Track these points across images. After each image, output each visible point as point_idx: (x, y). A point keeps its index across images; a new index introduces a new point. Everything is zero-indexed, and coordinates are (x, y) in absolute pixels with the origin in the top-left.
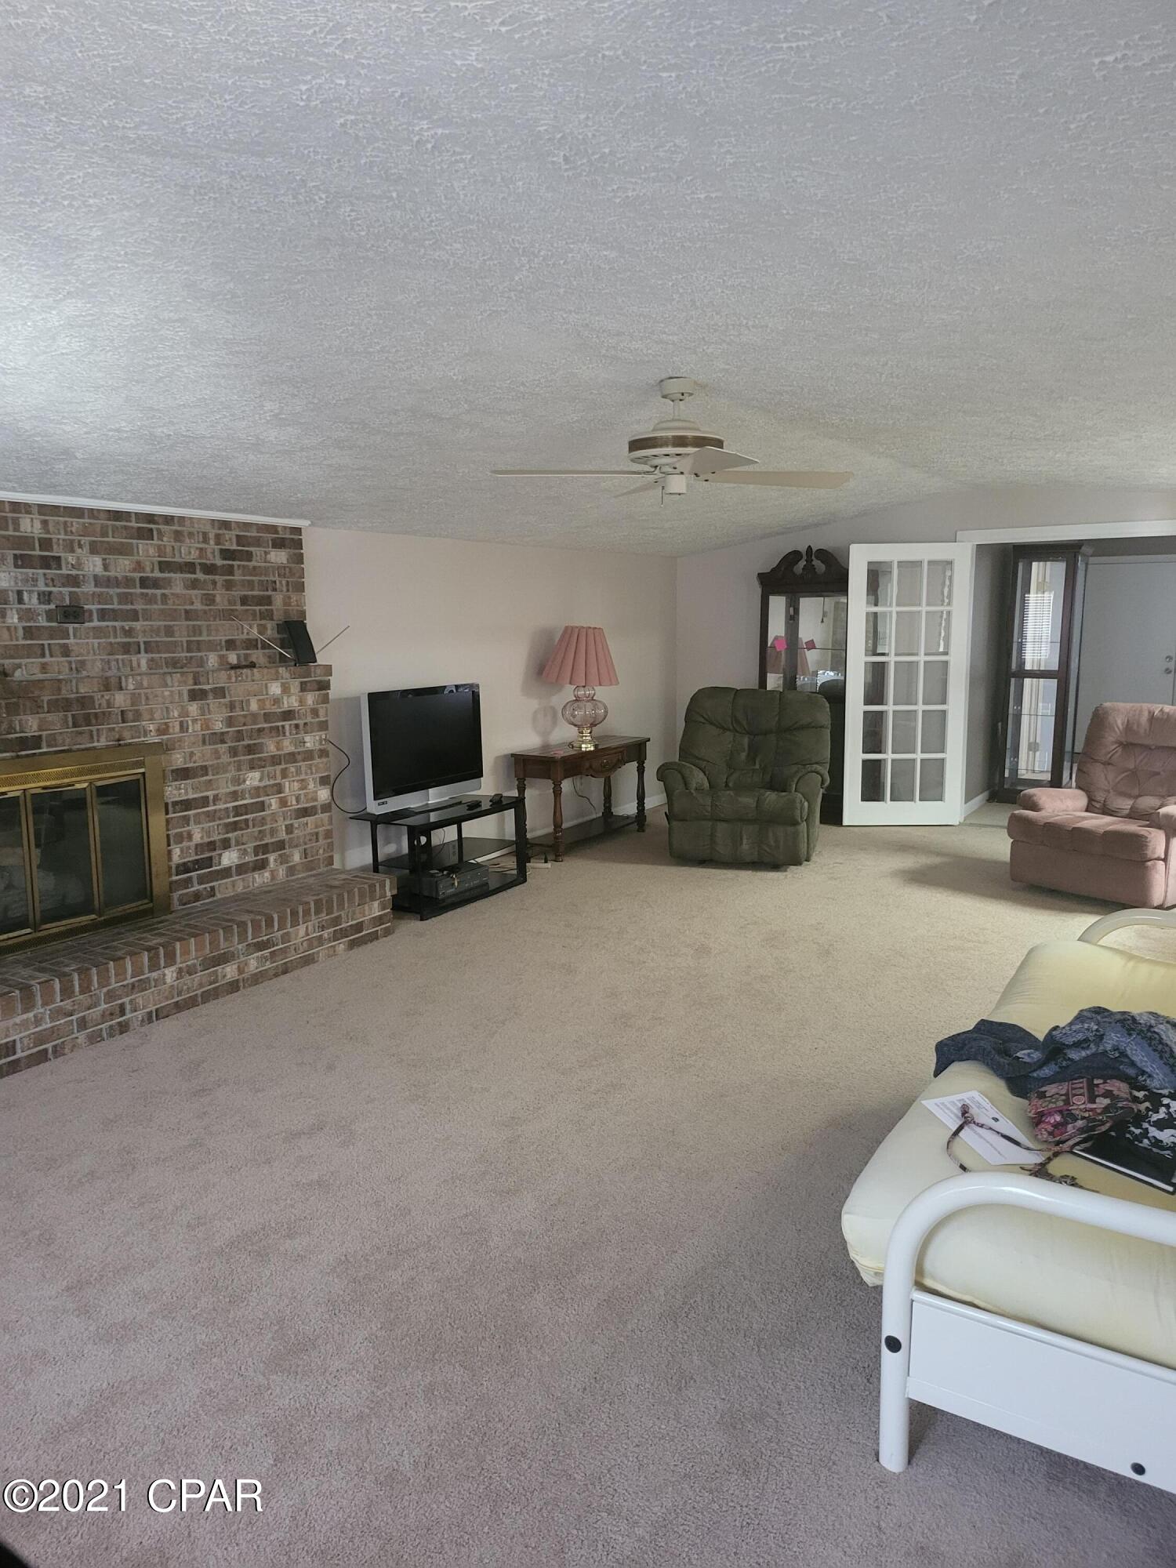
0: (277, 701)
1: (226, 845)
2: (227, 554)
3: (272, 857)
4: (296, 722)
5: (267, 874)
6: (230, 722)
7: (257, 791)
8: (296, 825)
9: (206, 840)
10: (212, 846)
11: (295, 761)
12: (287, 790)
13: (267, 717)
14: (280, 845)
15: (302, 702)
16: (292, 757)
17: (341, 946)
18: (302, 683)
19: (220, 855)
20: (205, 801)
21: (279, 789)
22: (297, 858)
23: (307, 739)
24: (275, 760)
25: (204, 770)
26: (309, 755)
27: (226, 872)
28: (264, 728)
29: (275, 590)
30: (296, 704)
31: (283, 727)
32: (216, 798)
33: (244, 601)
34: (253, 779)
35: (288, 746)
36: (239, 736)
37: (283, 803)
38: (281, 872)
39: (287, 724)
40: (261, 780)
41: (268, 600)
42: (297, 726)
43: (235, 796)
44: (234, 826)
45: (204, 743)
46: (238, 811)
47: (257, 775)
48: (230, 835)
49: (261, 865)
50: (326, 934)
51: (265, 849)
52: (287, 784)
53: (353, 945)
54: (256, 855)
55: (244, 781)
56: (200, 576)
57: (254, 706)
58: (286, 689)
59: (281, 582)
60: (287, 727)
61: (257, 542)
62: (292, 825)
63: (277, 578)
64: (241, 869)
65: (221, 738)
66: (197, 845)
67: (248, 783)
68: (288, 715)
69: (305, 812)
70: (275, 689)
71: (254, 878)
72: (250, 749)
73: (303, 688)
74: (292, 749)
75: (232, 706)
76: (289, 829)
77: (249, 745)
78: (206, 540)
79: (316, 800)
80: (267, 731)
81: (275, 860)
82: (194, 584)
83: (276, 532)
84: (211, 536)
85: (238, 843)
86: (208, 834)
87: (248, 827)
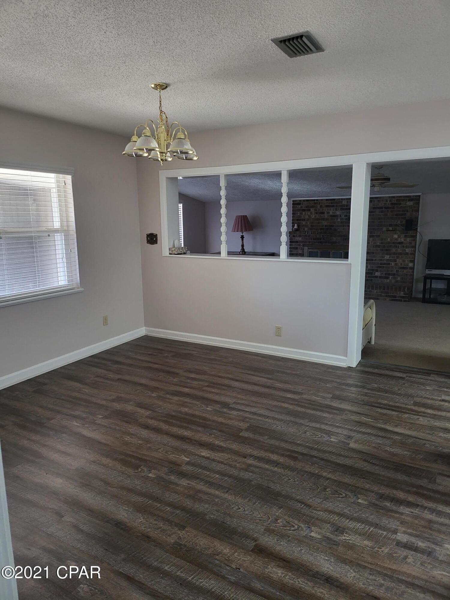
0: (396, 239)
1: (377, 271)
2: (393, 204)
3: (391, 277)
5: (388, 280)
6: (382, 243)
7: (387, 260)
8: (400, 271)
9: (371, 268)
10: (373, 270)
11: (402, 255)
12: (398, 261)
13: (394, 243)
14: (394, 274)
15: (405, 240)
16: (401, 254)
17: (388, 299)
18: (405, 235)
19: (375, 273)
20: (372, 260)
21: (395, 261)
22: (399, 279)
24: (394, 254)
25: (373, 253)
26: (407, 254)
27: (376, 277)
28: (392, 246)
29: (407, 212)
30: (403, 240)
31: (399, 246)
32: (375, 260)
33: (397, 215)
34: (387, 257)
35: (399, 251)
36: (384, 247)
37: (396, 264)
38: (393, 281)
39: (400, 245)
40: (389, 258)
41: (405, 214)
42: (403, 246)
43: (381, 260)
44: (380, 267)
45: (374, 247)
46: (381, 264)
47: (388, 256)
48: (379, 269)
49: (387, 278)
50: (383, 294)
51: (389, 274)
52: (398, 260)
53: (392, 300)
54: (385, 275)
55: (384, 257)
56: (384, 209)
57: (389, 240)
58: (399, 237)
59: (410, 210)
60: (400, 246)
61: (403, 200)
62: (398, 270)
64: (380, 277)
65: (379, 246)
66: (369, 269)
67: (385, 258)
68: (401, 243)
69: (403, 268)
70: (396, 236)
71: (384, 280)
72: (387, 250)
74: (401, 251)
75: (382, 239)
76: (397, 271)
77: (387, 249)
78: (387, 201)
79: (408, 266)
81: (392, 278)
82: (382, 212)
83: (411, 197)
85: (380, 271)
86: (372, 267)
87: (384, 268)
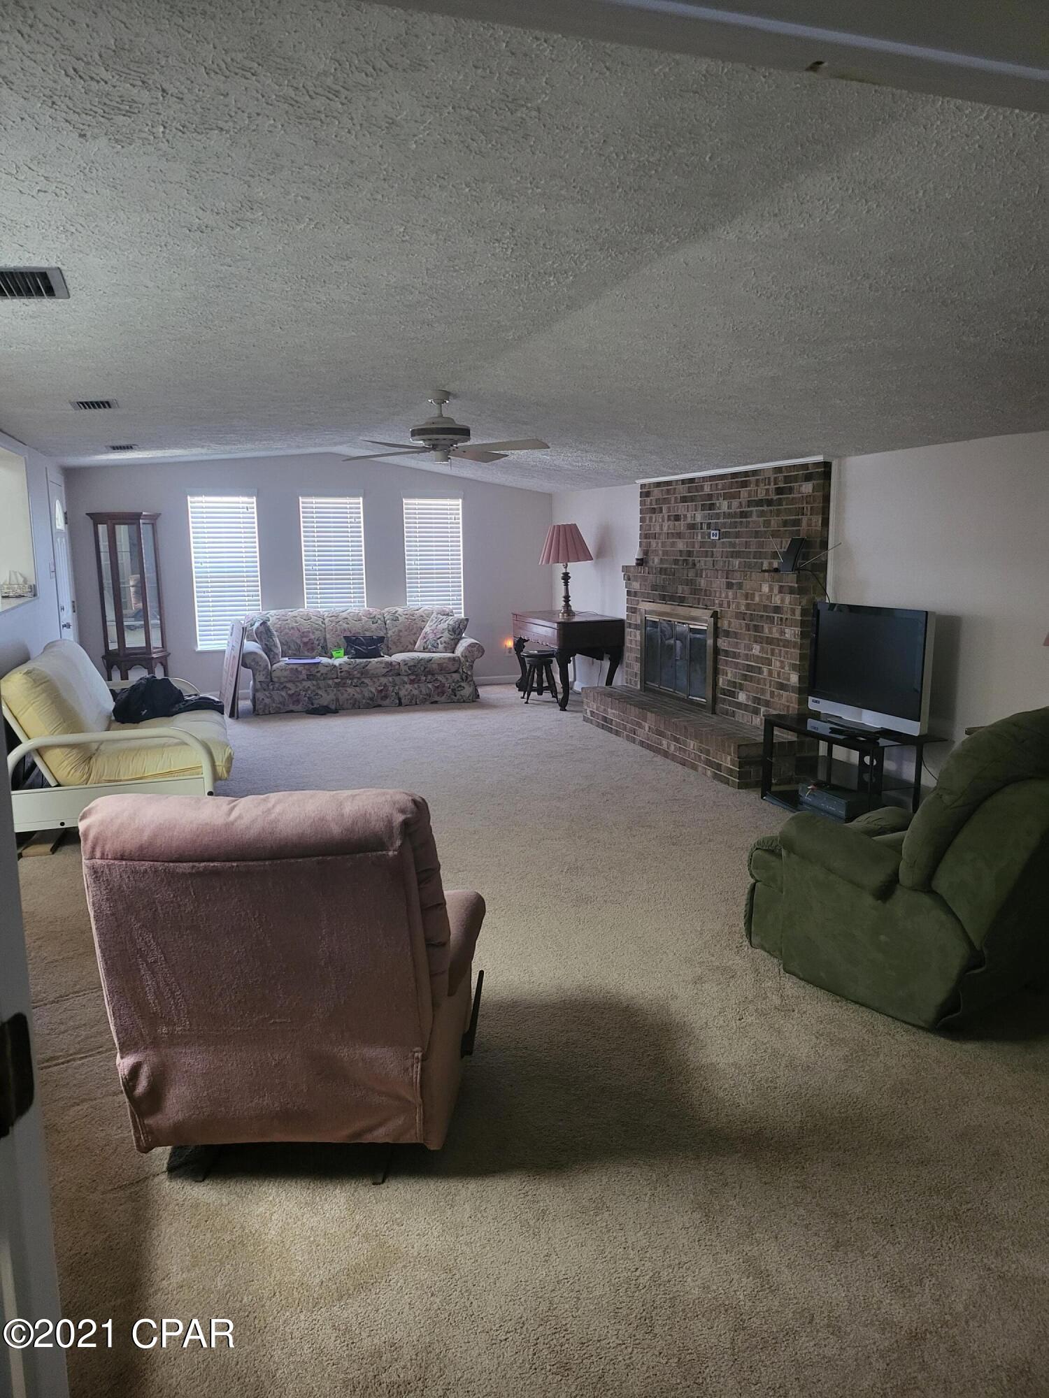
0: (768, 597)
1: (741, 688)
2: (779, 491)
4: (780, 616)
6: (748, 606)
7: (757, 659)
8: (776, 694)
9: (733, 679)
10: (735, 684)
11: (779, 646)
12: (773, 665)
13: (765, 608)
15: (782, 601)
16: (777, 642)
18: (780, 586)
19: (738, 693)
20: (734, 655)
21: (769, 662)
23: (787, 631)
24: (768, 641)
25: (735, 635)
26: (787, 644)
27: (740, 705)
28: (764, 616)
29: (803, 514)
31: (773, 617)
32: (739, 655)
34: (756, 649)
35: (776, 633)
36: (751, 618)
37: (770, 673)
40: (760, 652)
41: (798, 523)
42: (781, 619)
43: (747, 657)
44: (746, 678)
45: (736, 617)
46: (749, 668)
47: (758, 647)
48: (743, 682)
52: (773, 661)
54: (754, 703)
55: (752, 649)
56: (765, 508)
57: (757, 598)
58: (772, 589)
59: (807, 508)
60: (776, 619)
61: (796, 479)
62: (774, 692)
63: (805, 505)
64: (747, 708)
65: (744, 616)
66: (729, 680)
67: (753, 651)
68: (777, 609)
70: (765, 588)
72: (757, 629)
73: (781, 591)
74: (778, 636)
75: (747, 596)
76: (772, 695)
77: (755, 626)
79: (789, 680)
80: (765, 618)
82: (762, 514)
83: (808, 469)
84: (772, 479)
85: (746, 690)
86: (734, 676)
87: (752, 681)
